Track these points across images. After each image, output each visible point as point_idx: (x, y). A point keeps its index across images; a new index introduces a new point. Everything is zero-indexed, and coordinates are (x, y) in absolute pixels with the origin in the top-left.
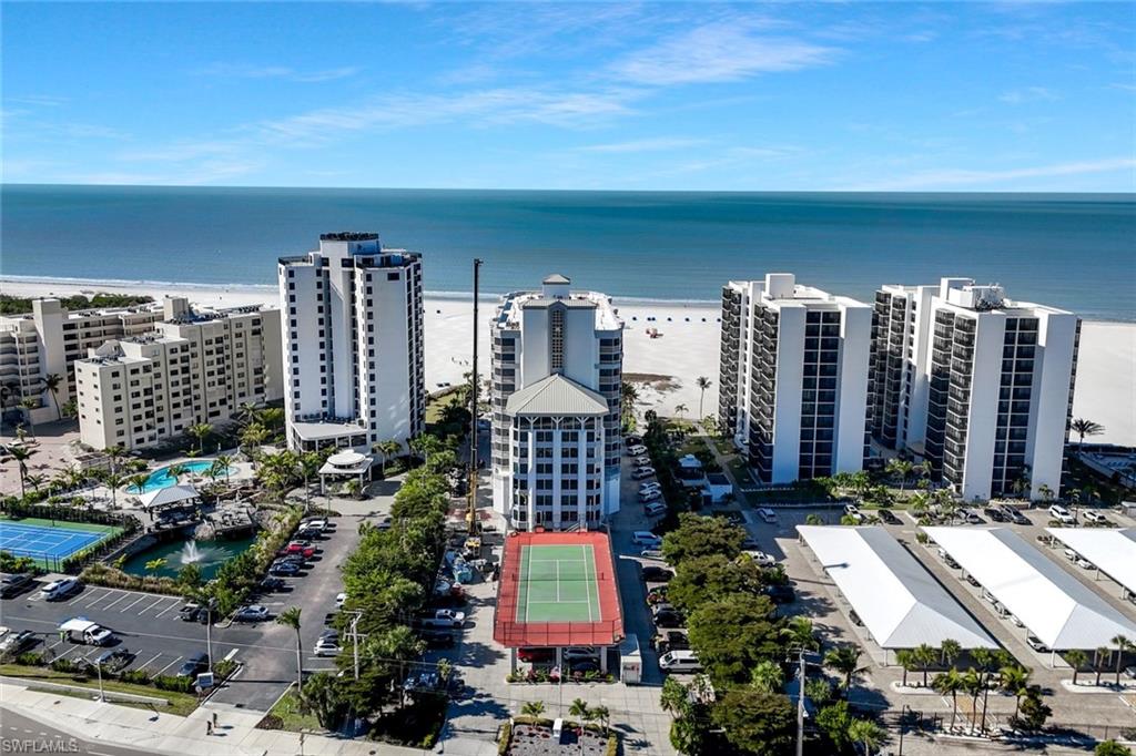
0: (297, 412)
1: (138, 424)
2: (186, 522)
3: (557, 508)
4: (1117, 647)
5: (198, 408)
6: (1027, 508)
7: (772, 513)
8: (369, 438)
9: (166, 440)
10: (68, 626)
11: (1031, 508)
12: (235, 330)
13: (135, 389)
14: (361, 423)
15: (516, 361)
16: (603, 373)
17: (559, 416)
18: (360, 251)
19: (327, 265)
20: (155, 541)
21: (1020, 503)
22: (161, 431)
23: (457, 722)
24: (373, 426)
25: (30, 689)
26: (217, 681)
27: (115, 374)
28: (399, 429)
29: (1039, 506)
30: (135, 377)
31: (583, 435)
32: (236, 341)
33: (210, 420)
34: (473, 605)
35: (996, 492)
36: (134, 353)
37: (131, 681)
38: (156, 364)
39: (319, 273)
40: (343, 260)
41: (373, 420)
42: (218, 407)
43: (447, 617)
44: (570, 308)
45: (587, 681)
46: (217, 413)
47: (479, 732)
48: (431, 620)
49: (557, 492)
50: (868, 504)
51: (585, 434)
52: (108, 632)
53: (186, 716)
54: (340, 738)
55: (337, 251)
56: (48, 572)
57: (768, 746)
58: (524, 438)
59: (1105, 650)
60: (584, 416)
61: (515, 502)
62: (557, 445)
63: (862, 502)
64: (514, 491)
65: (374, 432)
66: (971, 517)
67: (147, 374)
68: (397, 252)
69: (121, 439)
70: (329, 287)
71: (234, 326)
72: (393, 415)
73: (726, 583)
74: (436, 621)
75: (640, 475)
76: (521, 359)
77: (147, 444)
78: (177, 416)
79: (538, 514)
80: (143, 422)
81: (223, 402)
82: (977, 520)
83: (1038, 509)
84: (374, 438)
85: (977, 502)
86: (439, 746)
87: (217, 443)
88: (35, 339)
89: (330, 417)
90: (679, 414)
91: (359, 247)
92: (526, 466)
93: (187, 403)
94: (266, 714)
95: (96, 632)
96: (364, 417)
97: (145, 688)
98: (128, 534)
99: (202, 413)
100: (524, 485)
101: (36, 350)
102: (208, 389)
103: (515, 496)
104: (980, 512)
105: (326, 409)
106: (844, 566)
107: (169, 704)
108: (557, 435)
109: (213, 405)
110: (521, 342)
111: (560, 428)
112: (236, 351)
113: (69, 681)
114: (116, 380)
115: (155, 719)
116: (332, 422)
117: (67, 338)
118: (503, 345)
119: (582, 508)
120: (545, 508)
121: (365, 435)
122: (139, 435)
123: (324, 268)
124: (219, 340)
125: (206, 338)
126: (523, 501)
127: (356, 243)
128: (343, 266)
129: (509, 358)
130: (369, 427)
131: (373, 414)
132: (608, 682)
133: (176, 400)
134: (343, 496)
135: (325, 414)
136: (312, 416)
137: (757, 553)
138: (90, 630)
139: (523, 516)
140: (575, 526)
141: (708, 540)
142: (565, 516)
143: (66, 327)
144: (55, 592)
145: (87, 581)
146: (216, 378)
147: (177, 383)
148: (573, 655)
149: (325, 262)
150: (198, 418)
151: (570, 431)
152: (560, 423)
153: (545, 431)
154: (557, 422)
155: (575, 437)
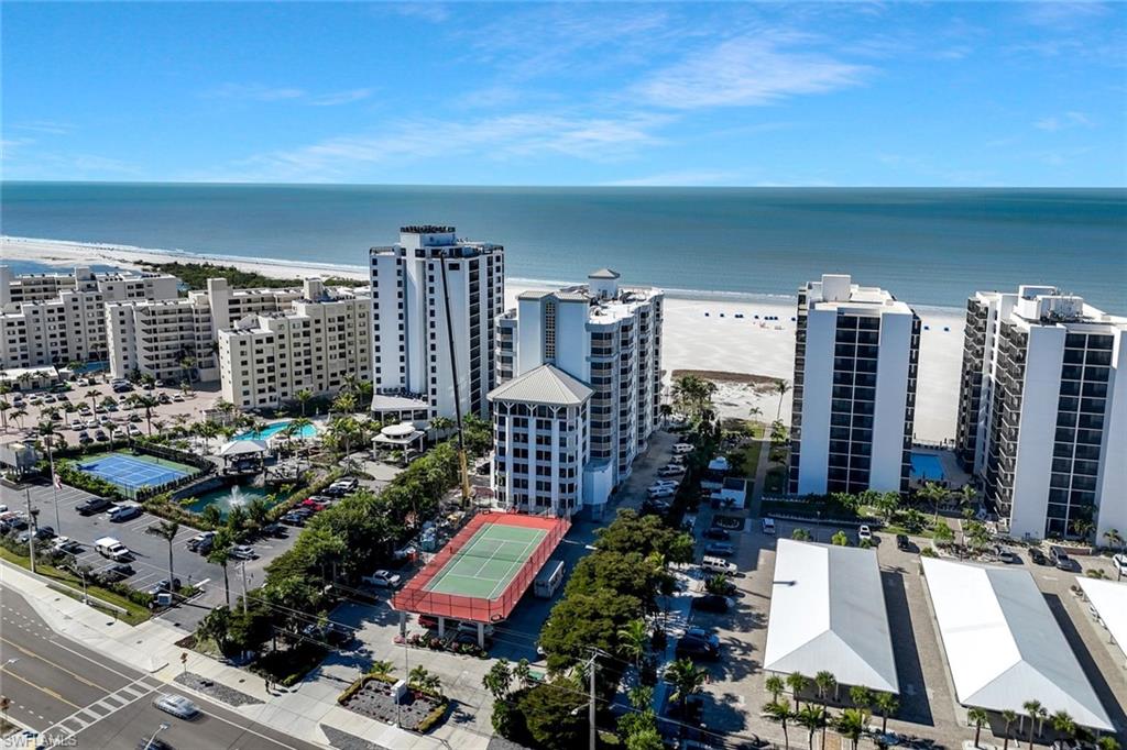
1: (261, 386)
2: (249, 471)
3: (532, 493)
4: (1026, 713)
5: (320, 377)
6: (1088, 554)
7: (772, 524)
8: (430, 413)
9: (286, 402)
10: (100, 542)
11: (1094, 554)
12: (358, 311)
13: (260, 356)
15: (514, 349)
16: (595, 366)
17: (534, 404)
18: (432, 242)
19: (404, 254)
20: (221, 483)
21: (1079, 547)
22: (285, 394)
23: (326, 669)
25: (50, 586)
26: (174, 602)
27: (243, 343)
29: (1104, 553)
30: (259, 346)
31: (556, 424)
32: (359, 320)
33: (330, 388)
35: (1054, 530)
36: (265, 326)
37: (113, 591)
38: (281, 337)
39: (399, 262)
40: (417, 250)
41: (434, 397)
42: (339, 377)
43: (383, 578)
44: (561, 301)
45: (462, 653)
46: (337, 383)
47: (339, 680)
48: (368, 578)
49: (532, 477)
50: (892, 527)
51: (558, 423)
52: (126, 551)
53: (133, 625)
54: (228, 664)
55: (412, 242)
56: (127, 499)
57: (552, 739)
58: (502, 422)
59: (1010, 714)
60: (557, 405)
62: (532, 431)
63: (887, 524)
65: (434, 408)
66: (1004, 555)
67: (270, 345)
68: (473, 245)
69: (246, 398)
70: (405, 274)
71: (357, 307)
73: (610, 580)
74: (373, 580)
75: (665, 472)
76: (517, 347)
77: (268, 404)
78: (299, 383)
79: (515, 496)
80: (266, 385)
81: (343, 373)
82: (1010, 559)
83: (1103, 557)
84: (434, 413)
85: (1028, 540)
86: (296, 687)
87: (315, 407)
88: (208, 311)
89: (405, 392)
90: (752, 418)
91: (432, 239)
92: (505, 449)
93: (308, 371)
94: (190, 634)
95: (116, 550)
97: (121, 599)
98: (200, 475)
99: (324, 381)
100: (502, 467)
101: (209, 320)
102: (329, 361)
104: (1023, 553)
105: (404, 385)
106: (792, 584)
107: (129, 614)
108: (532, 422)
109: (334, 375)
110: (518, 332)
111: (534, 416)
112: (359, 329)
113: (76, 585)
114: (243, 348)
115: (110, 624)
116: (406, 397)
117: (231, 311)
118: (502, 333)
119: (555, 495)
120: (521, 491)
121: (426, 411)
122: (262, 396)
123: (403, 258)
124: (341, 319)
125: (329, 316)
127: (428, 236)
128: (417, 256)
130: (431, 403)
131: (434, 392)
132: (481, 657)
133: (298, 369)
134: (389, 463)
135: (403, 389)
136: (390, 390)
137: (718, 561)
138: (112, 548)
140: (548, 511)
141: (629, 538)
142: (539, 501)
143: (231, 302)
144: (117, 515)
145: (145, 509)
146: (338, 351)
147: (300, 354)
148: (465, 628)
149: (403, 252)
150: (321, 385)
151: (544, 419)
152: (534, 411)
153: (521, 417)
154: (532, 410)
155: (548, 425)
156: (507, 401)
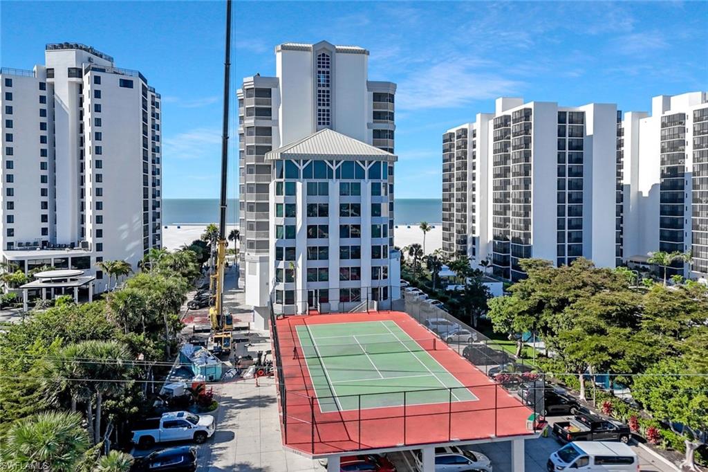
0: (10, 239)
3: (334, 284)
14: (85, 245)
15: (273, 117)
17: (338, 159)
19: (52, 76)
24: (99, 247)
28: (131, 251)
31: (366, 185)
34: (227, 408)
39: (42, 86)
40: (70, 69)
41: (99, 240)
43: (183, 424)
49: (334, 263)
51: (369, 185)
55: (63, 61)
58: (291, 191)
60: (369, 160)
61: (278, 280)
62: (334, 200)
64: (276, 265)
65: (100, 254)
70: (53, 100)
72: (125, 236)
74: (159, 434)
76: (279, 113)
79: (310, 293)
84: (99, 259)
89: (50, 244)
92: (294, 227)
96: (89, 238)
100: (291, 254)
103: (278, 271)
105: (46, 237)
108: (334, 185)
110: (280, 91)
111: (338, 177)
116: (51, 249)
119: (366, 283)
120: (318, 285)
121: (88, 257)
123: (49, 80)
126: (290, 276)
128: (70, 76)
129: (265, 113)
130: (94, 248)
131: (99, 233)
135: (44, 242)
136: (28, 244)
139: (290, 297)
140: (357, 306)
142: (345, 296)
149: (50, 73)
151: (350, 181)
152: (338, 170)
153: (318, 181)
154: (334, 168)
155: (356, 189)
156: (298, 157)
